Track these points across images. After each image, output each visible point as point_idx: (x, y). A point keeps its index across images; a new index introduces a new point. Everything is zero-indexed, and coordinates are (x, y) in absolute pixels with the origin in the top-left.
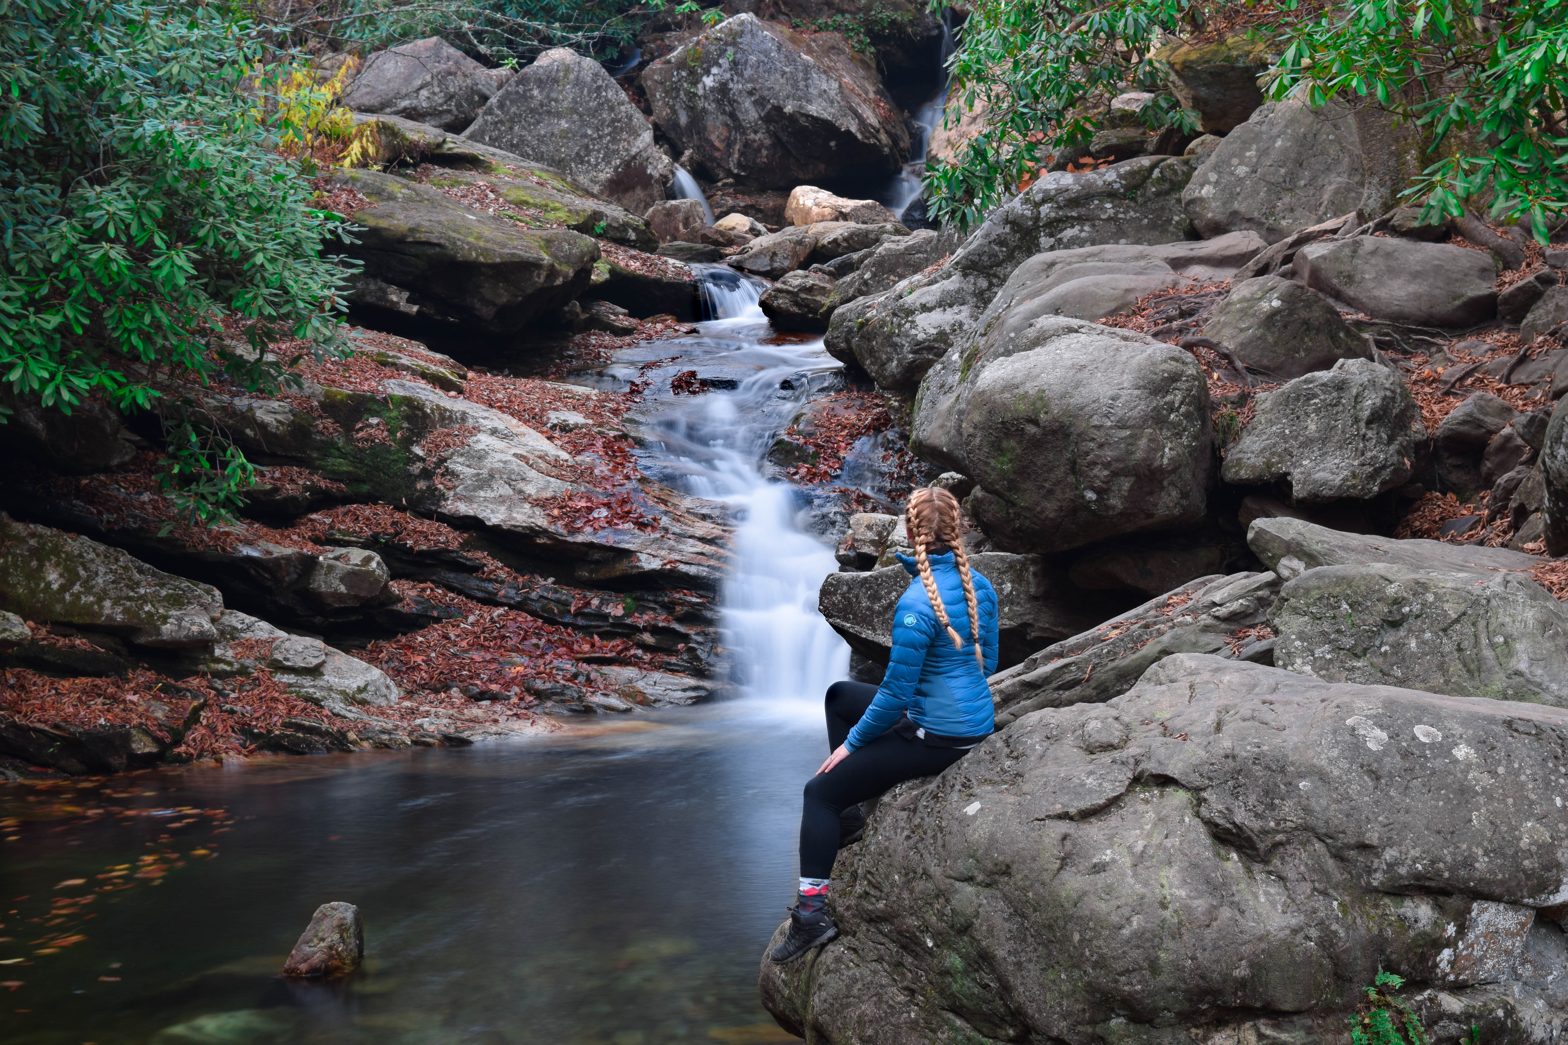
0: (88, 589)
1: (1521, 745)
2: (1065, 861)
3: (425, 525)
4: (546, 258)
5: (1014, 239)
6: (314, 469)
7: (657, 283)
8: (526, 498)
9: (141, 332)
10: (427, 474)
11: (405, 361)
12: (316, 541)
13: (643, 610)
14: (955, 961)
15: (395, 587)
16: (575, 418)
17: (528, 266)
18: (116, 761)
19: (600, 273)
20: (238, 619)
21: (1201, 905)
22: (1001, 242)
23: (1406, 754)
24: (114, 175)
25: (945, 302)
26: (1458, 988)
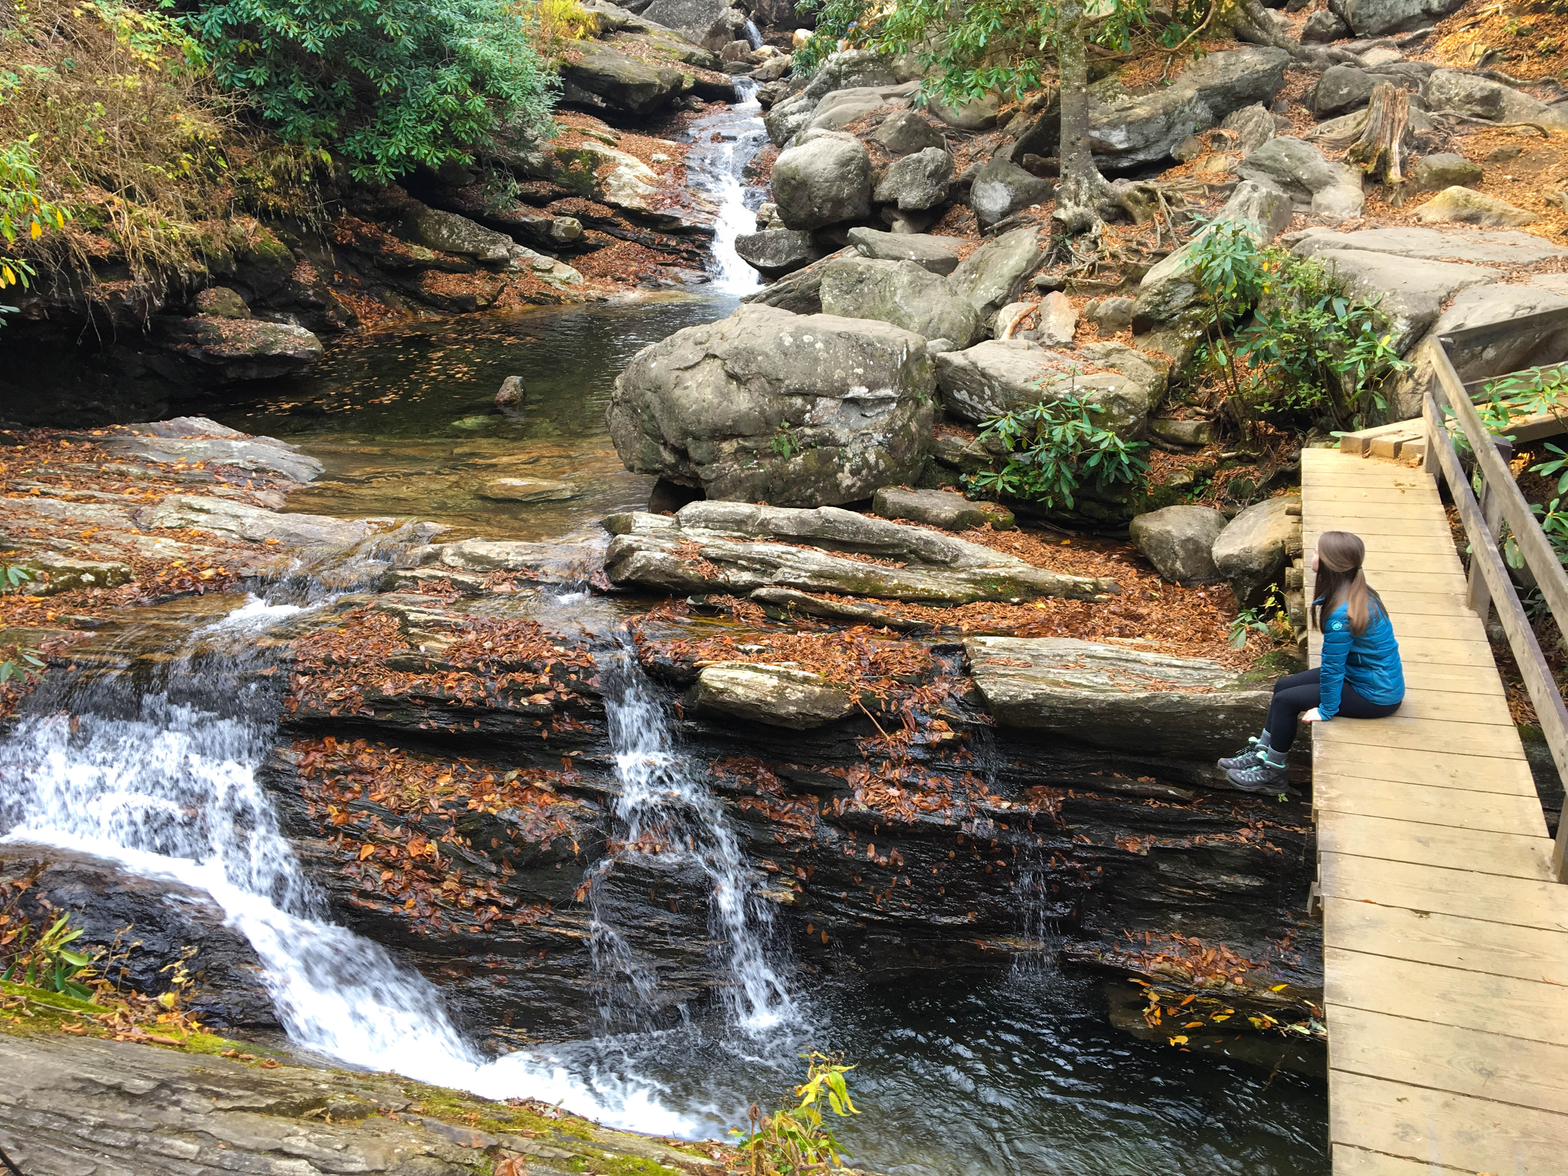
0: (459, 238)
1: (841, 343)
2: (676, 385)
3: (598, 207)
4: (658, 81)
5: (830, 81)
6: (553, 182)
7: (717, 86)
8: (638, 195)
9: (466, 133)
10: (599, 185)
11: (593, 132)
12: (555, 214)
13: (683, 243)
14: (645, 417)
15: (586, 233)
16: (663, 157)
17: (651, 85)
18: (470, 308)
19: (688, 84)
20: (520, 249)
21: (716, 401)
22: (825, 83)
23: (798, 347)
24: (452, 62)
25: (801, 110)
26: (813, 426)
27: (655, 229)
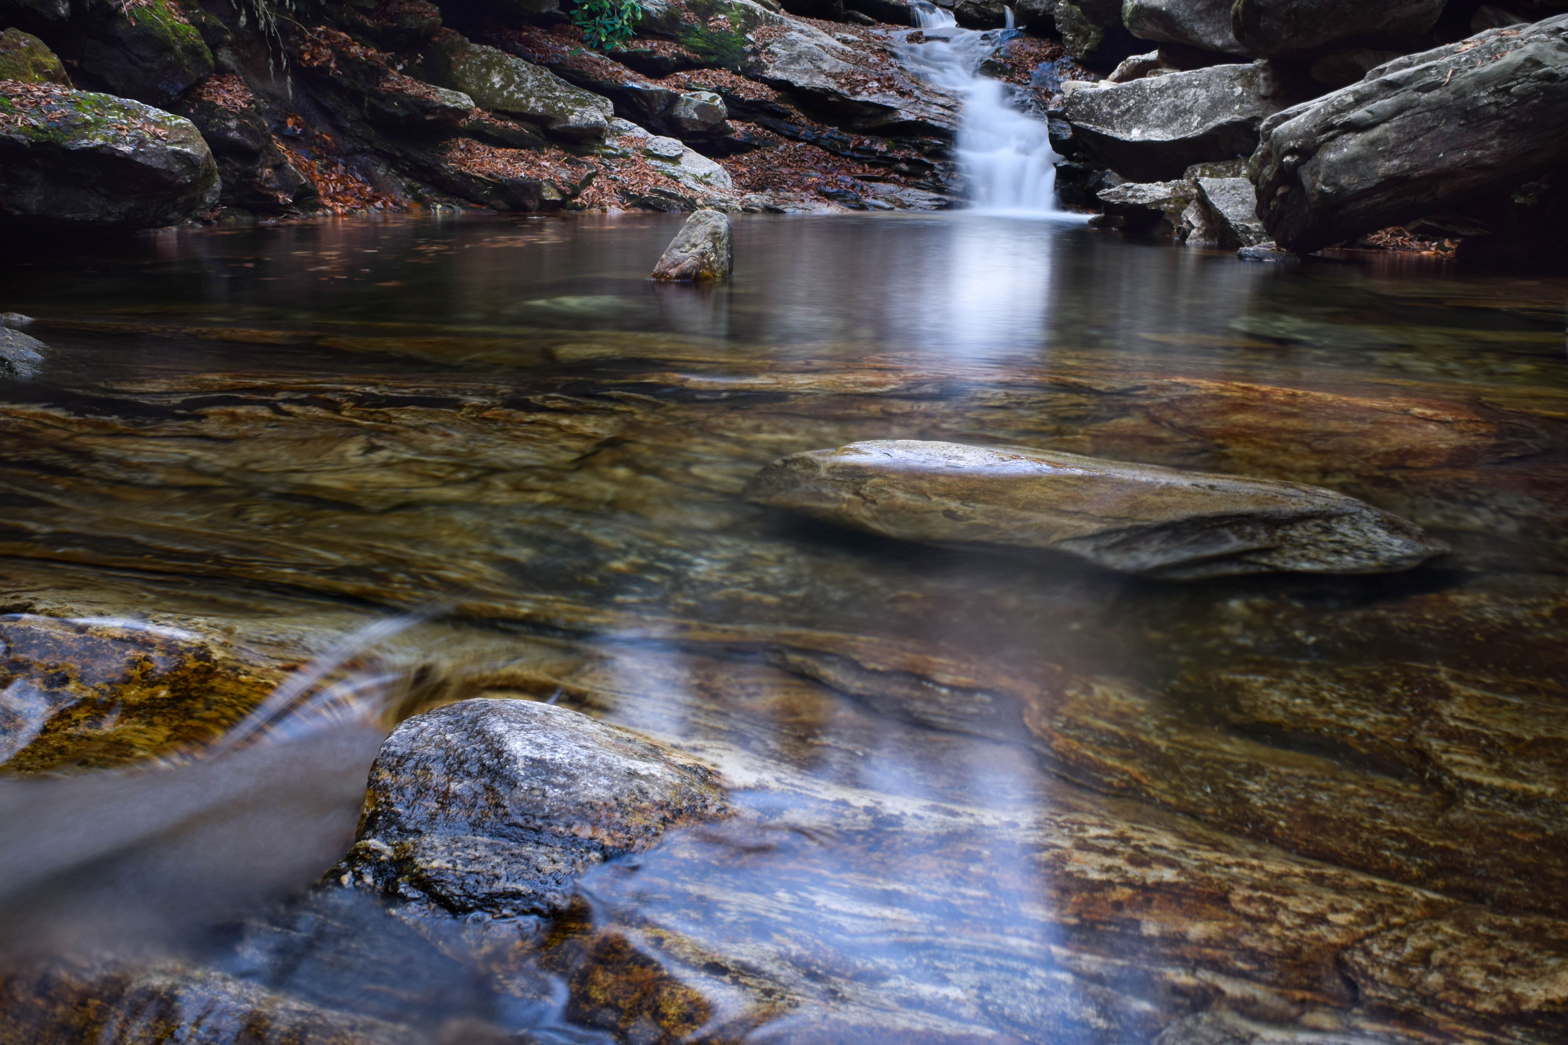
0: (520, 89)
3: (753, 85)
6: (680, 44)
7: (886, 4)
8: (822, 72)
10: (755, 52)
12: (682, 86)
13: (900, 148)
15: (729, 123)
16: (851, 37)
18: (531, 203)
20: (622, 123)
27: (846, 127)
